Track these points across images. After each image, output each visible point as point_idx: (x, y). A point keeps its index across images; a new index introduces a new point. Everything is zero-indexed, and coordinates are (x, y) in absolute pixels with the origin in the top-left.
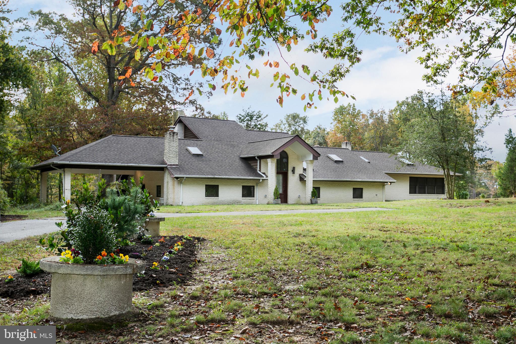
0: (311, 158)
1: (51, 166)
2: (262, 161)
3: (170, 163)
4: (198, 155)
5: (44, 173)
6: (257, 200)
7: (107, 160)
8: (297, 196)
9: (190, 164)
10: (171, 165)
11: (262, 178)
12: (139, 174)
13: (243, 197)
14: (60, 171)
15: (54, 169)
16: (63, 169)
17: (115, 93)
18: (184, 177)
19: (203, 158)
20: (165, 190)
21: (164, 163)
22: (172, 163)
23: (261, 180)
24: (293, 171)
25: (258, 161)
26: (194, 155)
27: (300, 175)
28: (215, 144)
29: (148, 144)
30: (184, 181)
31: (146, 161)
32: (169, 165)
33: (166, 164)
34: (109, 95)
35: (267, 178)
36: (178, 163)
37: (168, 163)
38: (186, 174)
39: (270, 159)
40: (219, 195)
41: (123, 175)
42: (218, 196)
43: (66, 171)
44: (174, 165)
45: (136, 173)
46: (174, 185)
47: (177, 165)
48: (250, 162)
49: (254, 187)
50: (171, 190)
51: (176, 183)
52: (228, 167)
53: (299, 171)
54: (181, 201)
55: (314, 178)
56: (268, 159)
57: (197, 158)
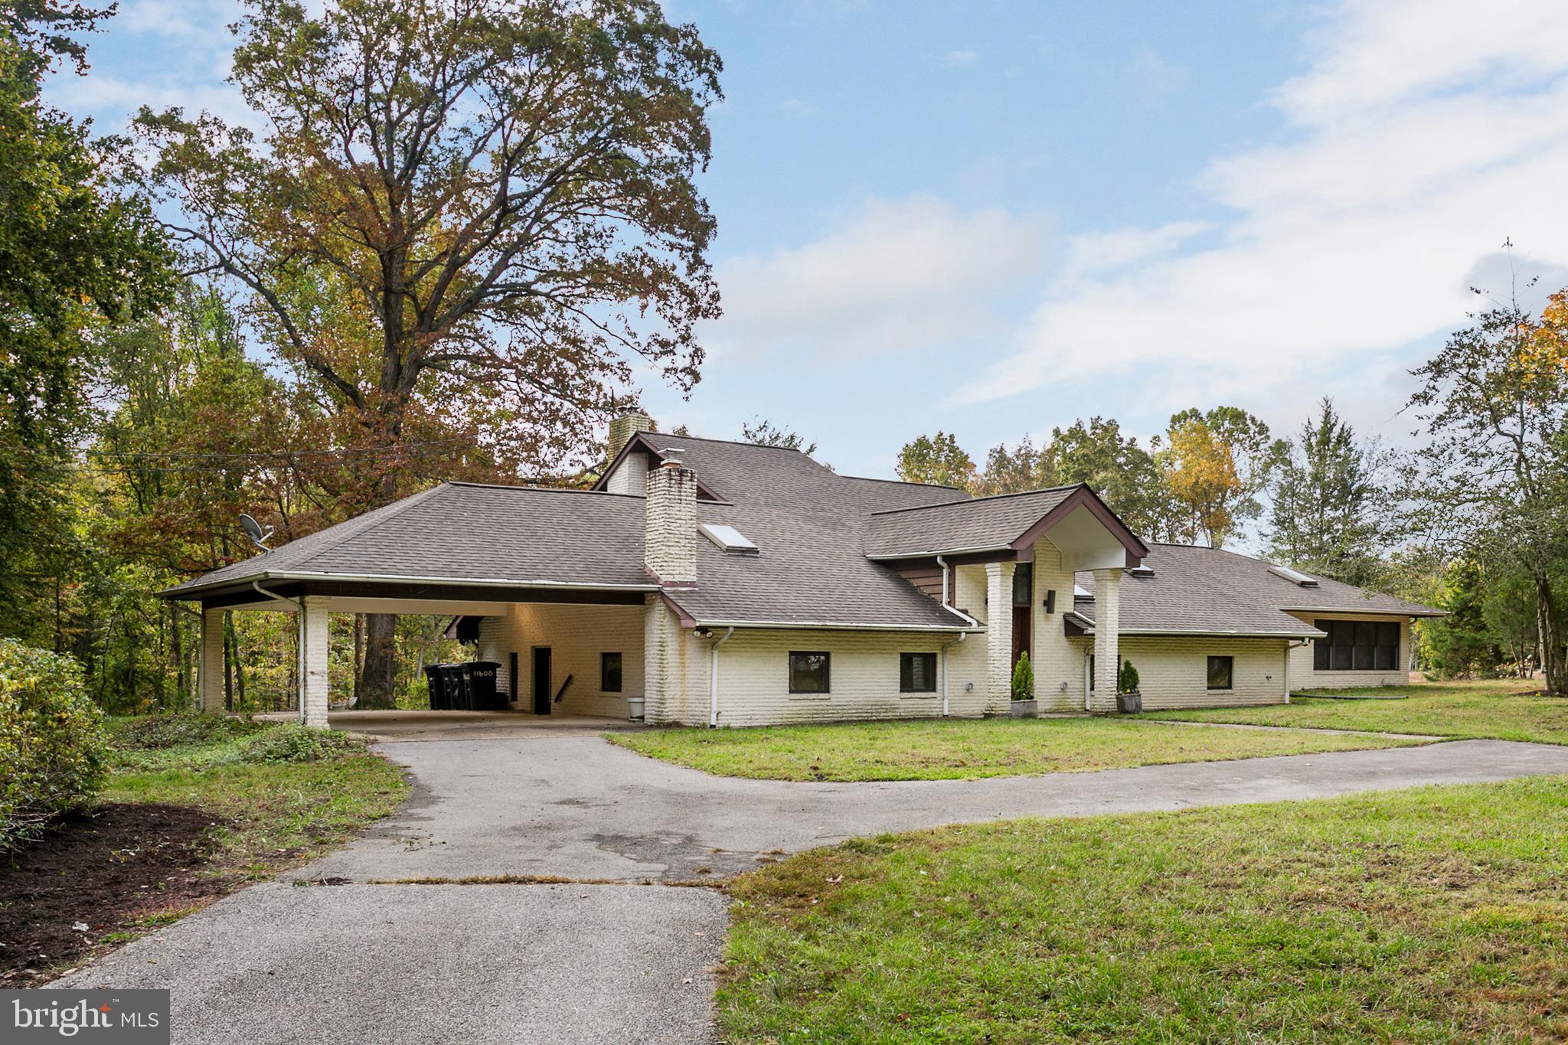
0: (1120, 560)
1: (256, 586)
2: (958, 569)
3: (670, 579)
4: (744, 552)
5: (213, 611)
6: (946, 702)
7: (455, 566)
8: (1058, 685)
9: (729, 582)
10: (673, 584)
11: (966, 628)
12: (525, 613)
13: (901, 691)
14: (292, 604)
15: (269, 598)
16: (297, 599)
17: (406, 372)
18: (727, 627)
19: (762, 561)
20: (651, 669)
21: (645, 577)
22: (678, 579)
23: (963, 635)
24: (1049, 604)
25: (945, 572)
26: (731, 550)
27: (1066, 616)
28: (774, 516)
29: (573, 513)
30: (726, 638)
31: (587, 569)
32: (666, 584)
33: (656, 581)
34: (388, 378)
35: (981, 629)
36: (695, 579)
37: (664, 578)
38: (732, 616)
39: (998, 564)
40: (832, 688)
41: (465, 618)
42: (827, 691)
43: (309, 606)
44: (683, 584)
45: (510, 610)
46: (682, 654)
47: (692, 584)
48: (904, 575)
49: (934, 655)
50: (672, 672)
51: (692, 647)
52: (849, 592)
53: (1064, 605)
54: (715, 709)
55: (1121, 624)
56: (987, 565)
57: (743, 560)
